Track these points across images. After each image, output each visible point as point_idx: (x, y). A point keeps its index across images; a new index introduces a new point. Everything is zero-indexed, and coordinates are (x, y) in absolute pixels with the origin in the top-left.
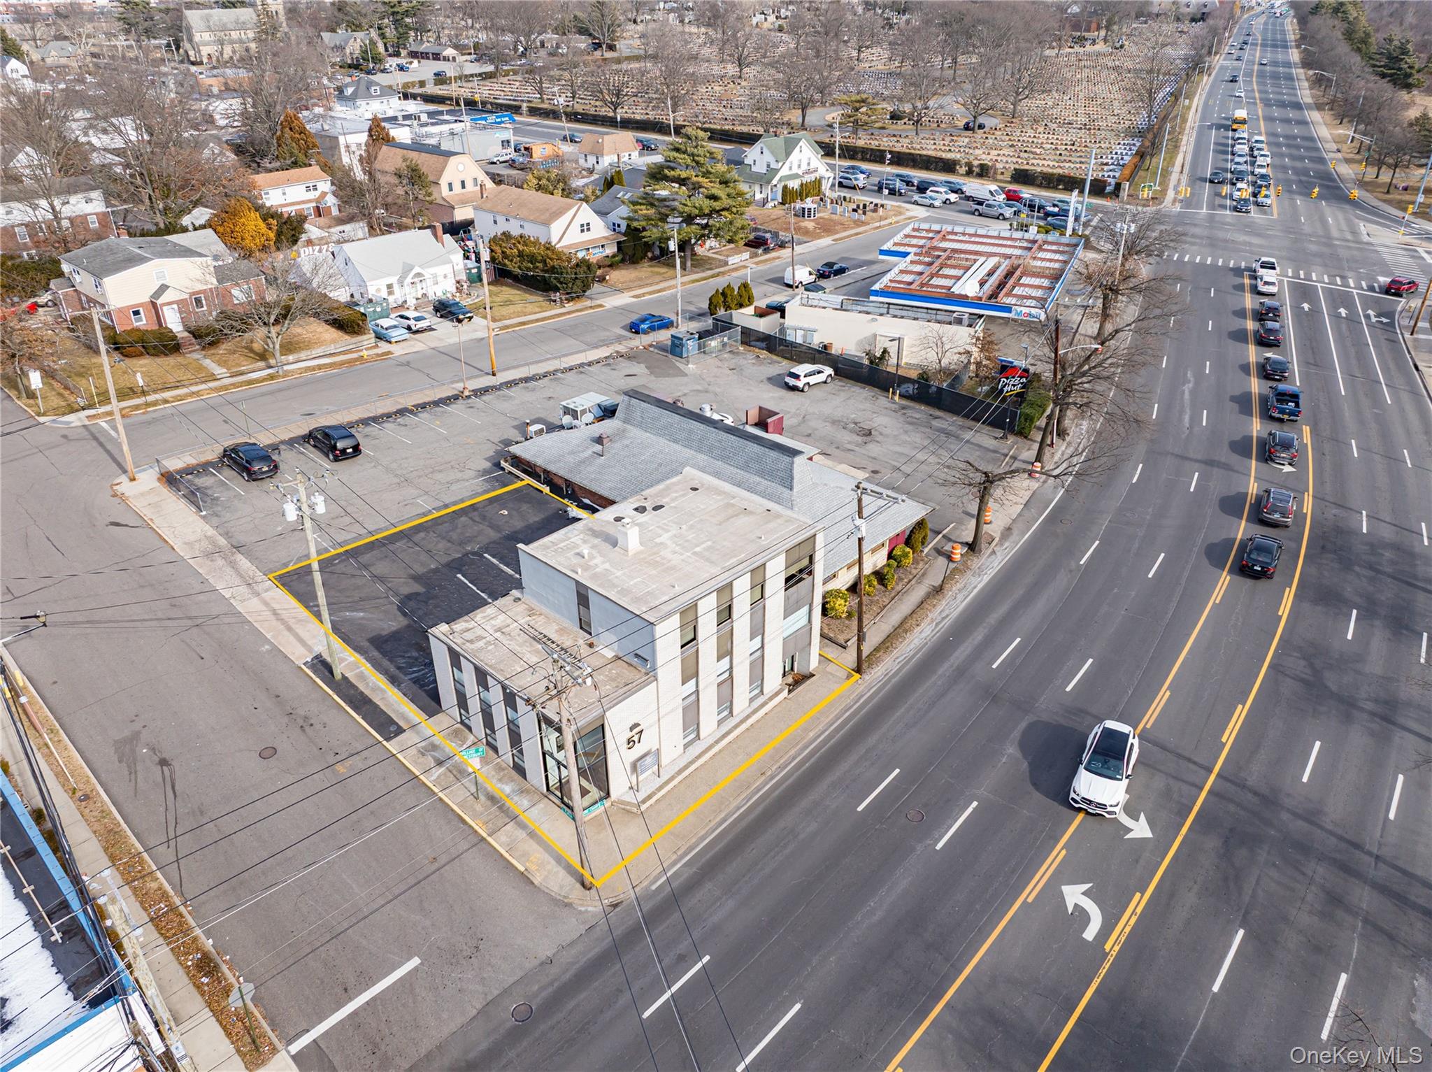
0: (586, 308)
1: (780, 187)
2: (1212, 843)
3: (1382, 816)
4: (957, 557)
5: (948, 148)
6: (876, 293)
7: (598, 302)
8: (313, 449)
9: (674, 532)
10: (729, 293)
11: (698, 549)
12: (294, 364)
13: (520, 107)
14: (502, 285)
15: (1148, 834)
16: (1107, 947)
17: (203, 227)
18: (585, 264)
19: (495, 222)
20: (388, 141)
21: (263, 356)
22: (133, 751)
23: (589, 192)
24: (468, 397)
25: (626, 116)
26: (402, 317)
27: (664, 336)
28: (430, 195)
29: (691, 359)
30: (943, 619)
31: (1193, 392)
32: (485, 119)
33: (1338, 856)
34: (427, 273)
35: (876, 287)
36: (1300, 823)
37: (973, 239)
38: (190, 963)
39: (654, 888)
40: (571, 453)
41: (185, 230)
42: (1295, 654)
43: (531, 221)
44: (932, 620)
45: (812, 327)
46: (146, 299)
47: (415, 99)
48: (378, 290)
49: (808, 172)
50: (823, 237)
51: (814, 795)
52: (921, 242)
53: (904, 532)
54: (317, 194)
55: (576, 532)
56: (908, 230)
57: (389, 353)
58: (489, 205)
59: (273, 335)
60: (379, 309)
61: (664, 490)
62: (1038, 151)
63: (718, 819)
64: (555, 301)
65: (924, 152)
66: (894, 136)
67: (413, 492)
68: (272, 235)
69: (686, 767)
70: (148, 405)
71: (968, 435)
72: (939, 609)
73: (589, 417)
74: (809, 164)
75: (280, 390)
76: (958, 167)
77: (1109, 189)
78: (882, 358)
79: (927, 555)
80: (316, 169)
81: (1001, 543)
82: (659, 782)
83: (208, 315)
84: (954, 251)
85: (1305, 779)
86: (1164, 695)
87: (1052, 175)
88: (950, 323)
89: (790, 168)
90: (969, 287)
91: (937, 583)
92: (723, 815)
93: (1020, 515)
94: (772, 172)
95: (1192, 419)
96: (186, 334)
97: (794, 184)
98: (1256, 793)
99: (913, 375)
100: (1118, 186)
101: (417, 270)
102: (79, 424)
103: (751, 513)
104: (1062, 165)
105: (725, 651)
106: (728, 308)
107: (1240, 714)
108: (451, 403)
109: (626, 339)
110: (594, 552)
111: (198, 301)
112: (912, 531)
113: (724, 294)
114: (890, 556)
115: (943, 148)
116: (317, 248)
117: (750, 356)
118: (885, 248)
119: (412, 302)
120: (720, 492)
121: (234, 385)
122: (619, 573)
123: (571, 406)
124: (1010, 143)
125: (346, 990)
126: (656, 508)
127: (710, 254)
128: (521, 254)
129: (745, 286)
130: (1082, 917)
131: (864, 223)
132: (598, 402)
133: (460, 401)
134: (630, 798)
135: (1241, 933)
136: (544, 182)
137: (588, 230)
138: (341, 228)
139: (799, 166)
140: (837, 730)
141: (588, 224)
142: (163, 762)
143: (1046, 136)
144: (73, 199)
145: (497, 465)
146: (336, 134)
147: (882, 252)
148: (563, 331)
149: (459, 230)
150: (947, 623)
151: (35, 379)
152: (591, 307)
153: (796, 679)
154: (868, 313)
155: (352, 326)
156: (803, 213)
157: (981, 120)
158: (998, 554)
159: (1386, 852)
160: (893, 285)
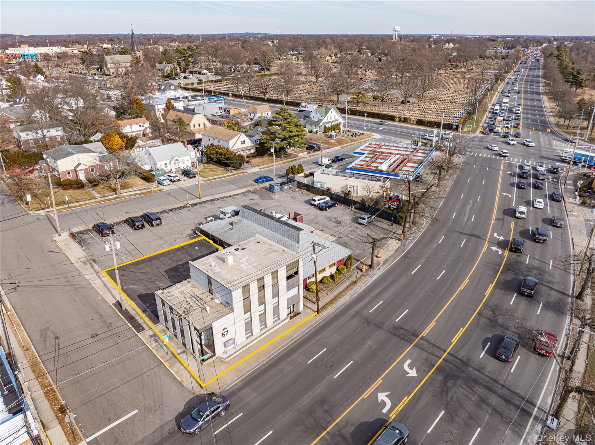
0: (240, 173)
1: (323, 126)
2: (440, 378)
3: (508, 372)
4: (364, 270)
5: (393, 111)
6: (348, 169)
7: (246, 171)
8: (127, 225)
9: (247, 258)
10: (293, 168)
11: (254, 264)
12: (125, 193)
13: (229, 94)
14: (210, 164)
15: (415, 375)
16: (391, 416)
17: (98, 141)
18: (241, 156)
19: (209, 140)
20: (173, 108)
21: (114, 190)
22: (46, 333)
23: (248, 128)
24: (189, 207)
25: (269, 97)
26: (169, 176)
27: (267, 184)
28: (186, 129)
29: (276, 193)
30: (355, 293)
31: (471, 209)
32: (214, 99)
33: (488, 384)
34: (180, 159)
35: (349, 167)
36: (476, 372)
37: (392, 148)
38: (55, 409)
39: (227, 389)
40: (221, 229)
41: (91, 142)
42: (488, 309)
43: (222, 140)
44: (350, 294)
45: (324, 181)
46: (73, 168)
47: (189, 90)
48: (161, 166)
49: (335, 121)
50: (338, 146)
51: (293, 357)
52: (371, 149)
53: (343, 259)
54: (144, 128)
55: (211, 257)
56: (367, 144)
57: (162, 189)
58: (207, 134)
59: (118, 182)
60: (161, 173)
61: (247, 242)
62: (429, 112)
63: (255, 365)
64: (229, 170)
65: (384, 113)
66: (373, 106)
67: (162, 242)
68: (124, 144)
69: (246, 345)
70: (69, 208)
71: (378, 224)
72: (354, 290)
73: (229, 215)
74: (335, 118)
75: (119, 203)
76: (396, 119)
77: (454, 127)
78: (348, 193)
79: (353, 269)
80: (144, 119)
81: (383, 265)
82: (235, 350)
83: (95, 175)
84: (383, 153)
85: (481, 356)
86: (433, 324)
87: (432, 122)
88: (376, 181)
89: (327, 119)
90: (384, 167)
91: (354, 280)
92: (257, 363)
93: (392, 255)
94: (320, 121)
95: (468, 219)
96: (87, 181)
97: (329, 125)
98: (461, 360)
99: (359, 200)
100: (457, 127)
101: (176, 158)
102: (44, 214)
103: (277, 251)
104: (438, 117)
105: (262, 301)
106: (293, 174)
107: (462, 331)
108: (182, 209)
109: (254, 185)
110: (216, 265)
111: (92, 170)
112: (347, 260)
113: (292, 169)
114: (337, 269)
115: (391, 111)
116: (141, 149)
117: (300, 192)
118: (356, 151)
119: (174, 170)
120: (267, 243)
121: (102, 201)
122: (223, 272)
123: (224, 211)
124: (419, 109)
125: (110, 420)
126: (242, 249)
127: (292, 153)
128: (217, 153)
129: (300, 165)
130: (384, 404)
131: (354, 141)
132: (234, 209)
133: (186, 208)
134: (225, 356)
135: (443, 412)
136: (230, 124)
137: (244, 143)
138: (151, 141)
139: (331, 119)
140: (306, 334)
141: (244, 141)
142: (57, 338)
143: (434, 106)
144: (51, 130)
145: (195, 233)
146: (154, 105)
147: (355, 153)
148: (229, 182)
149: (195, 143)
150: (356, 295)
151: (29, 198)
152: (242, 173)
153: (294, 314)
154: (345, 176)
155: (149, 179)
156: (331, 137)
157: (408, 99)
158: (381, 269)
159: (507, 383)
160: (356, 166)
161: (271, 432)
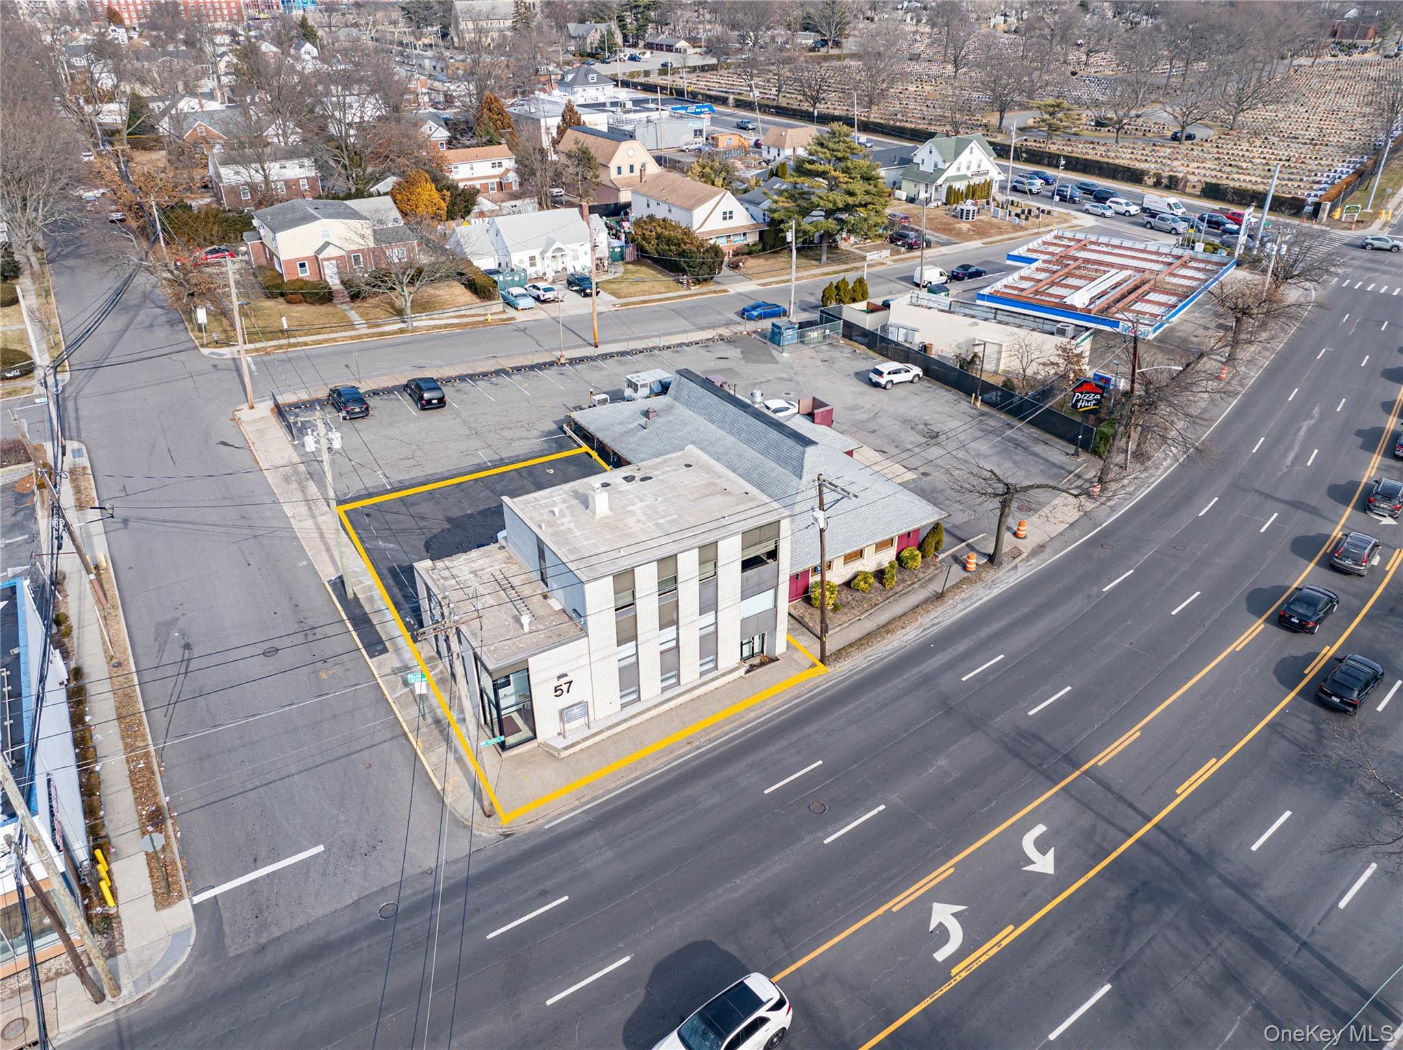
0: (710, 292)
1: (945, 187)
2: (1116, 892)
3: (1330, 902)
4: (972, 567)
5: (1144, 158)
6: (982, 297)
7: (724, 287)
8: (408, 397)
9: (648, 503)
10: (842, 287)
11: (661, 521)
12: (423, 322)
13: (727, 99)
14: (641, 265)
15: (1050, 870)
16: (954, 971)
17: (386, 194)
18: (716, 251)
19: (648, 206)
20: (579, 124)
21: (400, 312)
22: (168, 633)
23: (753, 182)
24: (563, 365)
25: (826, 111)
26: (534, 287)
27: (767, 324)
28: (597, 177)
29: (786, 348)
30: (933, 625)
31: (1312, 431)
32: (686, 109)
33: (1256, 933)
34: (568, 249)
35: (986, 291)
36: (1228, 892)
37: (1116, 251)
38: (144, 813)
39: (547, 827)
40: (620, 423)
41: (371, 195)
42: (1304, 717)
43: (678, 206)
44: (921, 625)
45: (914, 326)
46: (312, 254)
47: (636, 88)
48: (521, 261)
49: (978, 174)
50: (975, 239)
51: (729, 771)
52: (1058, 250)
53: (917, 531)
54: (502, 170)
55: (561, 492)
56: (1049, 237)
57: (513, 319)
58: (645, 189)
59: (406, 293)
60: (517, 279)
61: (660, 463)
62: (1244, 165)
63: (631, 777)
64: (682, 283)
65: (1117, 162)
66: (1092, 143)
67: (479, 444)
68: (444, 205)
69: (617, 724)
70: (290, 345)
71: (1039, 449)
72: (932, 615)
73: (646, 391)
74: (979, 166)
75: (404, 343)
76: (1146, 178)
77: (1308, 209)
78: (972, 361)
79: (942, 561)
80: (504, 147)
81: (1027, 559)
82: (588, 733)
83: (362, 274)
84: (1087, 261)
85: (1254, 848)
86: (1133, 734)
87: (1246, 191)
88: (1052, 334)
89: (959, 169)
90: (1079, 299)
91: (940, 591)
92: (637, 774)
93: (1061, 534)
94: (939, 172)
95: (1296, 457)
96: (342, 287)
97: (961, 186)
98: (1190, 852)
99: (998, 381)
100: (1317, 207)
101: (557, 245)
102: (230, 356)
103: (730, 494)
104: (1265, 181)
105: (669, 618)
106: (840, 301)
107: (1211, 767)
108: (546, 368)
109: (735, 323)
110: (567, 512)
111: (357, 259)
112: (927, 536)
113: (837, 287)
114: (898, 558)
115: (1139, 157)
116: (487, 219)
117: (848, 350)
118: (1015, 253)
119: (550, 275)
120: (709, 470)
121: (368, 336)
122: (578, 533)
123: (634, 380)
124: (1216, 156)
125: (255, 860)
126: (642, 480)
127: (852, 250)
128: (659, 237)
129: (860, 281)
130: (943, 935)
131: (1022, 228)
132: (660, 378)
133: (555, 367)
134: (560, 743)
135: (1107, 987)
136: (707, 170)
137: (731, 218)
138: (513, 203)
139: (968, 168)
140: (779, 715)
141: (731, 212)
142: (187, 646)
143: (1260, 150)
144: (288, 164)
145: (561, 428)
146: (538, 117)
147: (1010, 257)
148: (677, 312)
149: (616, 211)
150: (936, 629)
151: (201, 316)
152: (715, 292)
153: (759, 660)
154: (973, 317)
155: (484, 292)
156: (961, 215)
157: (1190, 130)
158: (1019, 569)
159: (1318, 941)
160: (1007, 291)
161: (627, 959)
